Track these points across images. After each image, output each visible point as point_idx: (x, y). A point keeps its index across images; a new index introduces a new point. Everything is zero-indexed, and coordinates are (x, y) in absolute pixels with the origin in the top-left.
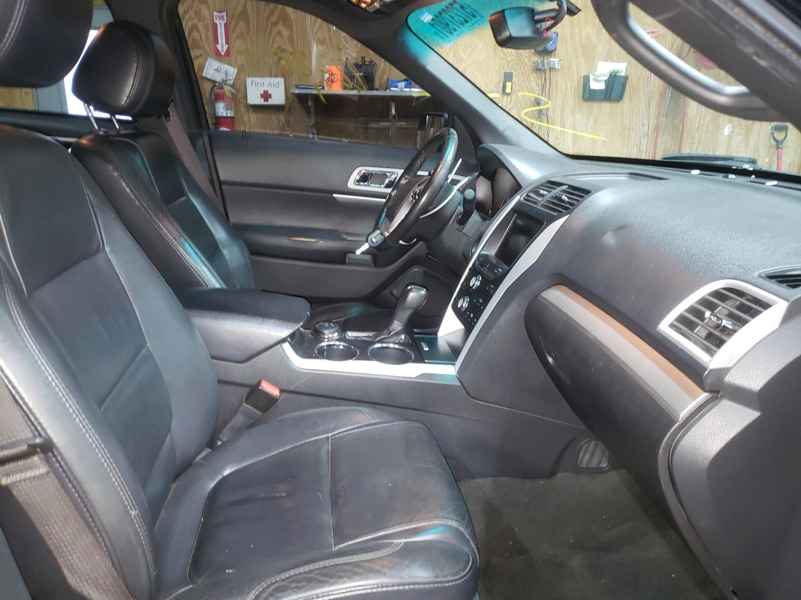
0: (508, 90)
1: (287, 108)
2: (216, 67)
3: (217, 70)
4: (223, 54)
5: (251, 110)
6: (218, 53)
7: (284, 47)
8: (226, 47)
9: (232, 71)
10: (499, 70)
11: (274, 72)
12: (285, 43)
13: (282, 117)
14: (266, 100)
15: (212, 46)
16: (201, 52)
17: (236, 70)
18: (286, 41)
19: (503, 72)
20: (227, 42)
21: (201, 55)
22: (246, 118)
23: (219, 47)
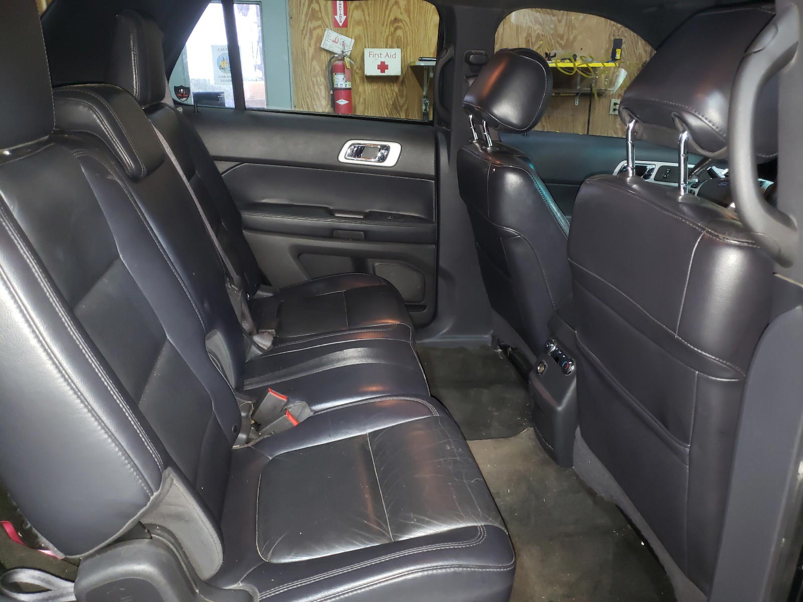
0: (618, 56)
1: (401, 79)
2: (333, 39)
3: (334, 41)
4: (341, 24)
5: (366, 80)
6: (336, 24)
7: (400, 17)
8: (344, 18)
9: (350, 42)
10: (609, 37)
11: (390, 42)
12: (401, 13)
13: (396, 88)
14: (383, 71)
15: (330, 16)
16: (319, 23)
17: (353, 40)
18: (403, 11)
19: (612, 38)
20: (345, 14)
21: (319, 26)
22: (361, 89)
23: (337, 17)
